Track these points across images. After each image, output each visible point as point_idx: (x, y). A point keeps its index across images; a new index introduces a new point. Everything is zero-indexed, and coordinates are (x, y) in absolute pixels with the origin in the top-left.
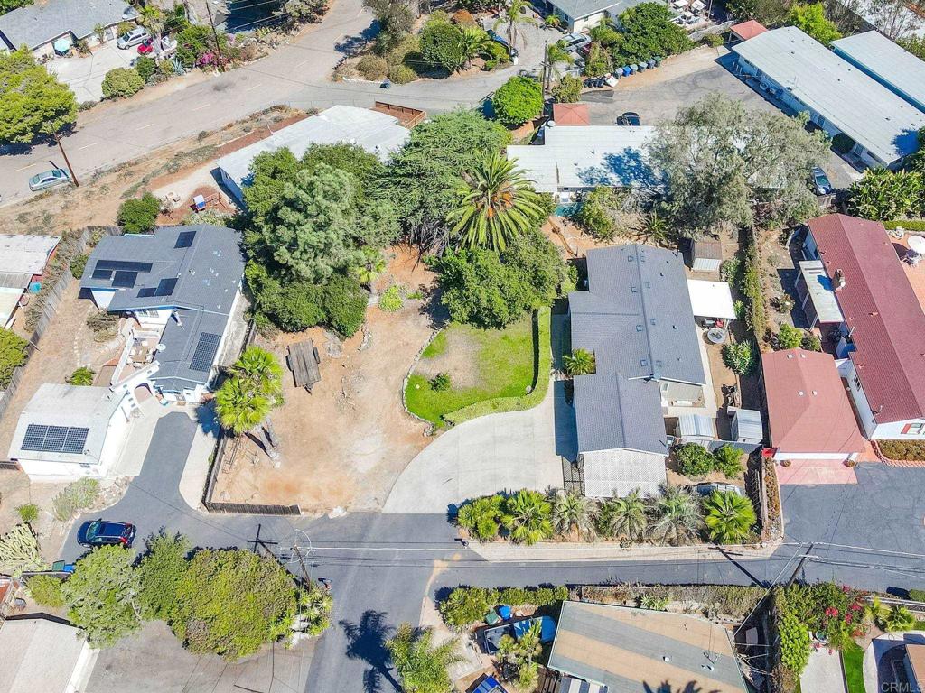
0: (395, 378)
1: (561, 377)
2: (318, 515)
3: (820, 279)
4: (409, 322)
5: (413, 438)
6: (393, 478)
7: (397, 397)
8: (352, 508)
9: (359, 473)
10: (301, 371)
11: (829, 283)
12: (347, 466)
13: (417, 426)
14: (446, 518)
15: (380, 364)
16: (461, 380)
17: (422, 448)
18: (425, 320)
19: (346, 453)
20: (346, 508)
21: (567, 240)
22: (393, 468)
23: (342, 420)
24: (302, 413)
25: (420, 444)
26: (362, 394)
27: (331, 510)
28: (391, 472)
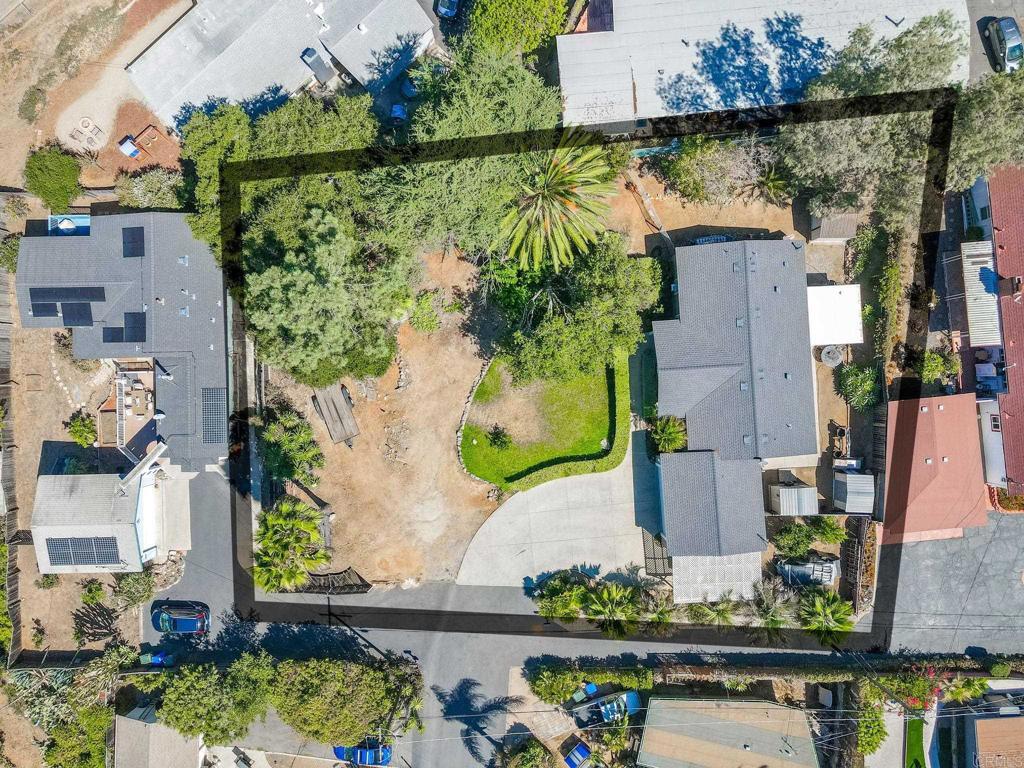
0: (447, 427)
1: (643, 425)
2: (391, 587)
3: (984, 275)
4: (452, 349)
5: (477, 501)
6: (462, 549)
7: (453, 453)
8: (423, 578)
9: (425, 543)
10: (334, 421)
11: (995, 282)
12: (410, 535)
13: (480, 488)
14: (523, 591)
15: (426, 411)
16: (525, 432)
17: (489, 514)
18: (471, 345)
19: (406, 520)
20: (418, 580)
21: (647, 202)
22: (460, 538)
23: (394, 481)
24: (348, 473)
25: (486, 508)
26: (411, 452)
27: (403, 582)
28: (459, 541)
